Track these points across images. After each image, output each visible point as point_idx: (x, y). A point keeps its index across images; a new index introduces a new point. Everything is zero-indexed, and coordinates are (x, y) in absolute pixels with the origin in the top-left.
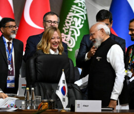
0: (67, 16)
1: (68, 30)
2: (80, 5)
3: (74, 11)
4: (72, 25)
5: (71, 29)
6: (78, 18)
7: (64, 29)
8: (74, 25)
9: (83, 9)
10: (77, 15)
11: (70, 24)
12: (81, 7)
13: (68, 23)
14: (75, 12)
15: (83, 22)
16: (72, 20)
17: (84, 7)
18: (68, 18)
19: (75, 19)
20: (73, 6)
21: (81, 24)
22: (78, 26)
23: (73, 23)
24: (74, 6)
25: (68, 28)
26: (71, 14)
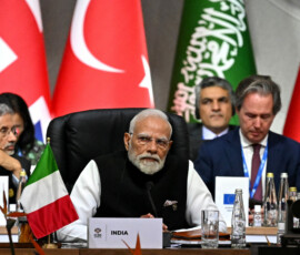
1: (195, 73)
2: (225, 7)
3: (208, 22)
4: (204, 61)
5: (201, 72)
6: (220, 42)
7: (184, 71)
8: (209, 61)
9: (236, 16)
10: (218, 34)
11: (199, 59)
12: (228, 12)
13: (194, 55)
14: (212, 26)
15: (234, 53)
16: (203, 48)
17: (237, 13)
18: (193, 42)
19: (213, 45)
20: (207, 10)
21: (229, 57)
22: (221, 64)
23: (207, 56)
24: (210, 11)
25: (193, 68)
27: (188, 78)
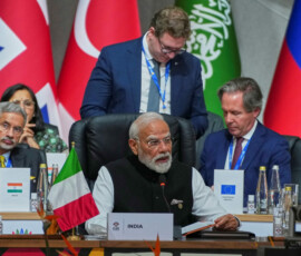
2: (212, 4)
3: (198, 17)
4: (194, 51)
6: (208, 35)
8: (198, 51)
9: (223, 12)
10: (206, 27)
11: (190, 49)
12: (216, 8)
14: (201, 20)
15: (221, 45)
16: (193, 41)
17: (224, 9)
19: (202, 38)
20: (196, 6)
21: (216, 49)
22: (209, 54)
23: (196, 47)
24: (200, 7)
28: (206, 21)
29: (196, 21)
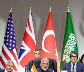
0: (65, 46)
1: (66, 52)
2: (72, 39)
4: (68, 50)
5: (67, 52)
6: (71, 46)
7: (64, 52)
8: (69, 50)
9: (74, 41)
11: (67, 49)
12: (73, 40)
13: (66, 49)
15: (74, 48)
16: (68, 47)
17: (74, 40)
18: (66, 46)
19: (70, 47)
21: (73, 49)
22: (71, 50)
23: (69, 49)
24: (69, 40)
25: (66, 51)
26: (67, 44)
27: (65, 53)
28: (70, 43)
29: (68, 43)
